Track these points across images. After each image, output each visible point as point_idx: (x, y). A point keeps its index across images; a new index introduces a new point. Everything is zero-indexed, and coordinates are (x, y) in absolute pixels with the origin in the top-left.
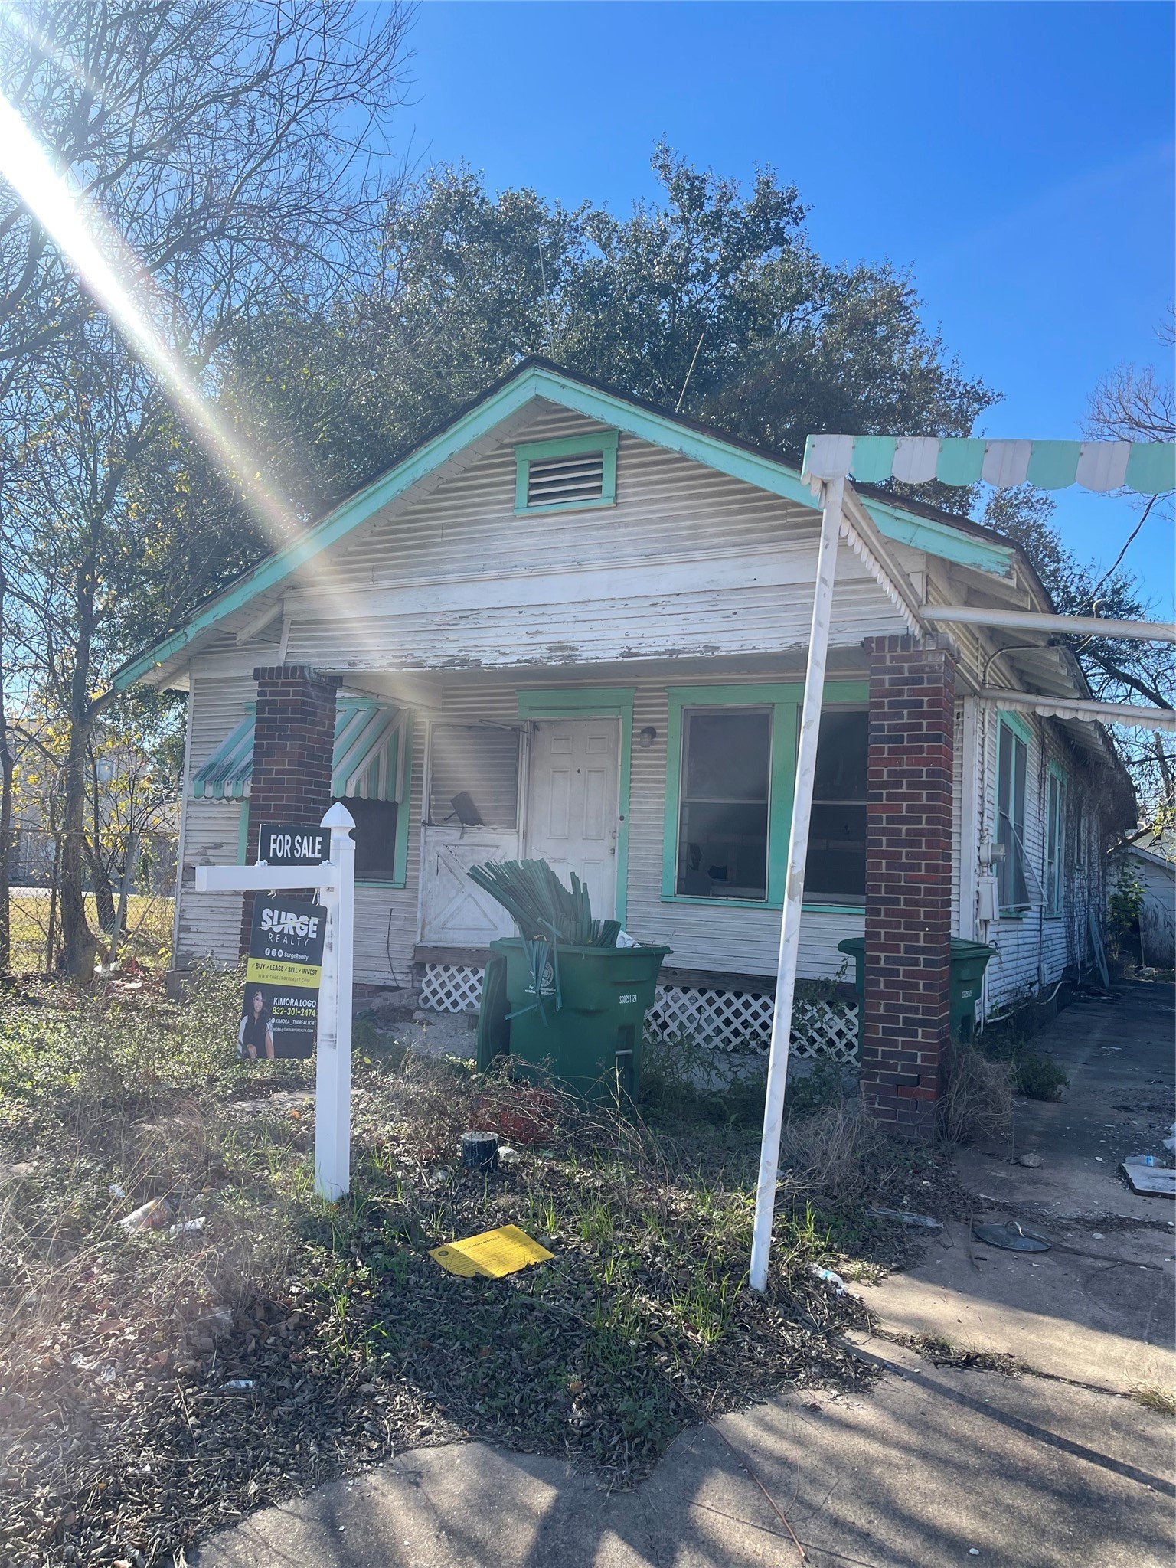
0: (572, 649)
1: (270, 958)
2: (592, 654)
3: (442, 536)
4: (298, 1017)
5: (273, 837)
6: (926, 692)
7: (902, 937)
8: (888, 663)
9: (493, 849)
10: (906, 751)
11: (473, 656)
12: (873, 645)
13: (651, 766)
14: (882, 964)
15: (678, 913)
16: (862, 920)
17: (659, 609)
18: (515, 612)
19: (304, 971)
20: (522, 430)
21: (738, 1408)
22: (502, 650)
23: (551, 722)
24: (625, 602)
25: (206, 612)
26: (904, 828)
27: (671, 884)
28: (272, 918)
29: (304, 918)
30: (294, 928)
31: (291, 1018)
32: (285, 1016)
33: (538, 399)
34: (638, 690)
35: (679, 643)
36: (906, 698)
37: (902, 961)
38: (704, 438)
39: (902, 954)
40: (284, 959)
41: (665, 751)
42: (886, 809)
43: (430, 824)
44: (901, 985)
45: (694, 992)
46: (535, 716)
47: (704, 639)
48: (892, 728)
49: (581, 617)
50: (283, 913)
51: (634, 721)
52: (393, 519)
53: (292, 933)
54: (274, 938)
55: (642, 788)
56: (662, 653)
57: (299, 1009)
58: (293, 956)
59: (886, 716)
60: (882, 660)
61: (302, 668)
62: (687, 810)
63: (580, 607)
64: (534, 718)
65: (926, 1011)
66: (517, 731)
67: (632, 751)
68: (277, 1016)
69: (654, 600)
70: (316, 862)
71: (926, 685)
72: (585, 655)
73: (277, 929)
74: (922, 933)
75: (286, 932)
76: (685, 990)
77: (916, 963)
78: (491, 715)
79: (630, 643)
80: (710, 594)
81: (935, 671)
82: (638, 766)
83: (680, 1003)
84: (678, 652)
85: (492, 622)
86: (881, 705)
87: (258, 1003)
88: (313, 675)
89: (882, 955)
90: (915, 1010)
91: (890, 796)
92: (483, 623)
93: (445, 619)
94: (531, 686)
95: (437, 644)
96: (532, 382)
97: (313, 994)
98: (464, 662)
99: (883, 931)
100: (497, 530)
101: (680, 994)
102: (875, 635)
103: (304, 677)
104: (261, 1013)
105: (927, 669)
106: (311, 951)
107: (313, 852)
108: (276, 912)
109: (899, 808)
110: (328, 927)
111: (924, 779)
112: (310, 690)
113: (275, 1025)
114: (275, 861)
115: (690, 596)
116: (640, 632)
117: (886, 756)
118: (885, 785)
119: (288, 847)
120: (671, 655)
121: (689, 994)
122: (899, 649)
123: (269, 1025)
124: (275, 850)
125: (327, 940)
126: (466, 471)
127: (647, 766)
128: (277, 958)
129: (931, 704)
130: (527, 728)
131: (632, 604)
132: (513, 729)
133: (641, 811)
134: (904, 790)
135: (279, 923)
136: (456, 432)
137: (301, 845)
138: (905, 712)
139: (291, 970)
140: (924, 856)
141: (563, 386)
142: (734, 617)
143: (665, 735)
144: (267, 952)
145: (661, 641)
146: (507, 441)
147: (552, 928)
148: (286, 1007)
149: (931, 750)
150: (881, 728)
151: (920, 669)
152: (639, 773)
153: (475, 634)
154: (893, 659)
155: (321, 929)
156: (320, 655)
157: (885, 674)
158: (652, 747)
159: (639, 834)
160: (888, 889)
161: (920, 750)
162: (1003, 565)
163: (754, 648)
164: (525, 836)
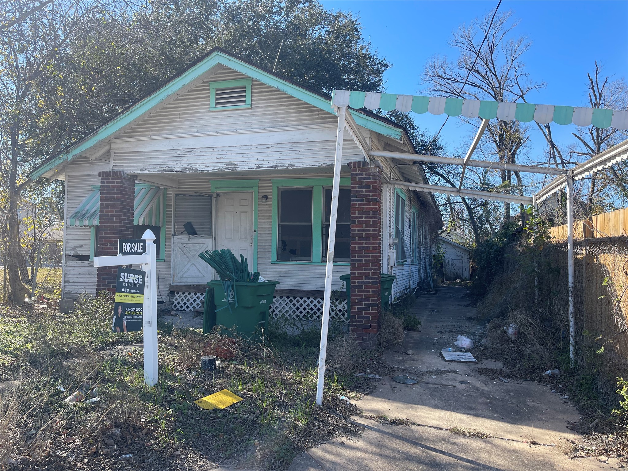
0: (235, 165)
1: (124, 292)
2: (244, 167)
3: (179, 118)
4: (136, 315)
5: (124, 244)
6: (371, 183)
7: (364, 274)
8: (357, 172)
9: (202, 245)
10: (364, 205)
11: (194, 167)
12: (352, 165)
13: (266, 211)
14: (357, 284)
15: (278, 268)
16: (350, 268)
17: (270, 150)
18: (211, 150)
19: (137, 297)
20: (212, 76)
21: (316, 446)
22: (206, 165)
23: (225, 193)
24: (256, 146)
25: (76, 148)
26: (364, 233)
27: (275, 256)
28: (124, 276)
29: (137, 276)
30: (133, 280)
31: (133, 316)
32: (130, 315)
33: (219, 64)
34: (260, 180)
35: (278, 163)
36: (364, 185)
37: (364, 283)
38: (286, 83)
39: (364, 280)
40: (129, 293)
41: (271, 204)
42: (357, 226)
43: (175, 235)
44: (364, 291)
45: (285, 298)
46: (218, 191)
47: (288, 162)
48: (359, 196)
49: (239, 152)
50: (129, 274)
51: (259, 192)
52: (158, 110)
53: (132, 282)
54: (125, 284)
55: (262, 219)
56: (272, 167)
57: (136, 312)
58: (133, 291)
59: (357, 192)
60: (355, 170)
61: (120, 172)
62: (280, 227)
63: (238, 148)
64: (218, 192)
65: (373, 301)
66: (211, 197)
67: (258, 205)
68: (127, 315)
69: (268, 146)
70: (140, 253)
71: (371, 180)
72: (241, 167)
73: (126, 281)
74: (371, 272)
75: (130, 282)
76: (281, 297)
77: (369, 283)
78: (200, 191)
79: (259, 163)
80: (290, 144)
81: (374, 175)
82: (261, 211)
83: (279, 302)
84: (278, 166)
85: (201, 154)
86: (355, 188)
87: (120, 311)
88: (125, 175)
89: (357, 281)
90: (369, 300)
91: (359, 222)
92: (198, 154)
93: (181, 152)
94: (215, 178)
95: (179, 162)
96: (216, 58)
97: (141, 306)
98: (190, 169)
99: (357, 272)
100: (203, 116)
101: (279, 299)
102: (352, 161)
103: (121, 176)
104: (121, 314)
105: (372, 174)
106: (140, 289)
107: (139, 249)
108: (126, 274)
109: (362, 226)
110: (146, 279)
111: (371, 215)
112: (124, 180)
113: (126, 319)
114: (125, 254)
115: (282, 144)
116: (263, 158)
117: (357, 206)
118: (357, 217)
119: (129, 248)
120: (275, 168)
121: (283, 299)
122: (361, 167)
123: (124, 319)
124: (124, 249)
125: (146, 284)
126: (189, 92)
127: (264, 211)
128: (127, 292)
129: (373, 187)
130: (215, 195)
131: (259, 147)
132: (209, 196)
133: (262, 228)
134: (364, 219)
135: (127, 278)
136: (185, 76)
137: (135, 247)
138: (364, 190)
139: (132, 297)
140: (371, 243)
141: (229, 60)
142: (299, 153)
143: (271, 198)
144: (123, 290)
145: (271, 162)
146: (206, 80)
147: (233, 276)
148: (131, 311)
149: (374, 204)
150: (355, 196)
151: (369, 174)
152: (261, 213)
153: (195, 158)
154: (359, 170)
155: (143, 280)
156: (128, 166)
157: (356, 176)
158: (266, 203)
159: (262, 237)
160: (359, 256)
161: (369, 204)
162: (399, 136)
163: (307, 165)
164: (215, 239)
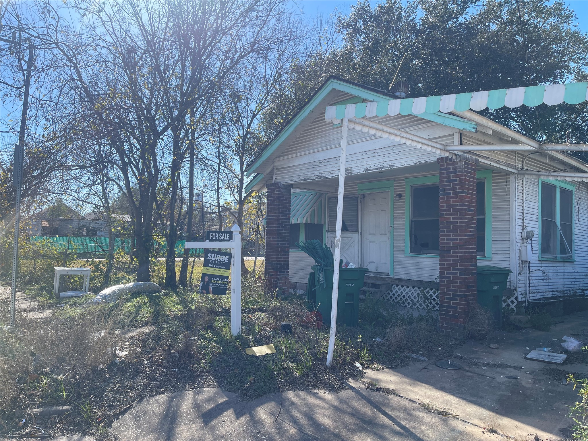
0: (351, 170)
1: (211, 267)
2: (356, 171)
3: (315, 136)
4: (221, 284)
5: (211, 234)
6: (457, 176)
7: (452, 265)
8: (445, 167)
9: (349, 239)
10: (452, 198)
11: (323, 175)
12: (440, 161)
13: (401, 208)
14: (445, 275)
15: (411, 260)
17: (376, 154)
18: (335, 159)
19: (223, 271)
20: (336, 99)
22: (331, 172)
23: (369, 194)
24: (366, 152)
25: (251, 168)
26: (452, 225)
27: (408, 249)
31: (218, 284)
32: (216, 283)
33: (333, 89)
34: (395, 181)
35: (382, 165)
36: (451, 179)
37: (452, 273)
39: (452, 271)
40: (216, 267)
41: (404, 202)
42: (445, 219)
43: (329, 231)
44: (451, 282)
45: (416, 288)
46: (364, 192)
47: (389, 163)
48: (447, 190)
49: (353, 159)
51: (394, 192)
52: (302, 133)
53: (219, 260)
54: (212, 262)
55: (398, 216)
56: (377, 169)
58: (219, 267)
59: (445, 186)
60: (443, 165)
61: (278, 183)
62: (413, 223)
63: (353, 156)
66: (357, 198)
67: (394, 202)
69: (374, 151)
70: (228, 241)
73: (213, 259)
74: (458, 263)
76: (413, 287)
77: (456, 274)
78: (350, 193)
79: (368, 166)
80: (391, 147)
81: (461, 168)
82: (396, 208)
84: (382, 168)
85: (328, 163)
86: (443, 182)
88: (281, 185)
89: (445, 271)
90: (456, 291)
91: (447, 215)
92: (326, 164)
93: (316, 164)
94: (364, 182)
95: (314, 172)
96: (331, 84)
97: (227, 278)
98: (321, 177)
99: (445, 263)
100: (329, 133)
102: (440, 157)
105: (458, 168)
106: (227, 266)
107: (226, 238)
109: (449, 219)
115: (385, 148)
116: (371, 162)
117: (445, 200)
118: (445, 211)
119: (217, 237)
120: (380, 169)
122: (448, 161)
124: (212, 237)
126: (321, 114)
127: (399, 208)
128: (213, 267)
129: (460, 180)
130: (360, 197)
131: (368, 153)
132: (355, 197)
133: (398, 224)
134: (451, 212)
135: (214, 257)
136: (311, 104)
137: (222, 236)
138: (451, 184)
139: (218, 270)
140: (459, 235)
142: (399, 155)
143: (404, 196)
144: (210, 265)
145: (376, 165)
146: (332, 103)
148: (216, 281)
149: (461, 197)
150: (443, 190)
151: (456, 168)
152: (396, 210)
153: (323, 168)
154: (447, 165)
155: (230, 260)
156: (283, 178)
157: (444, 171)
158: (400, 201)
159: (397, 232)
160: (447, 248)
162: (474, 128)
163: (405, 165)
164: (361, 234)
